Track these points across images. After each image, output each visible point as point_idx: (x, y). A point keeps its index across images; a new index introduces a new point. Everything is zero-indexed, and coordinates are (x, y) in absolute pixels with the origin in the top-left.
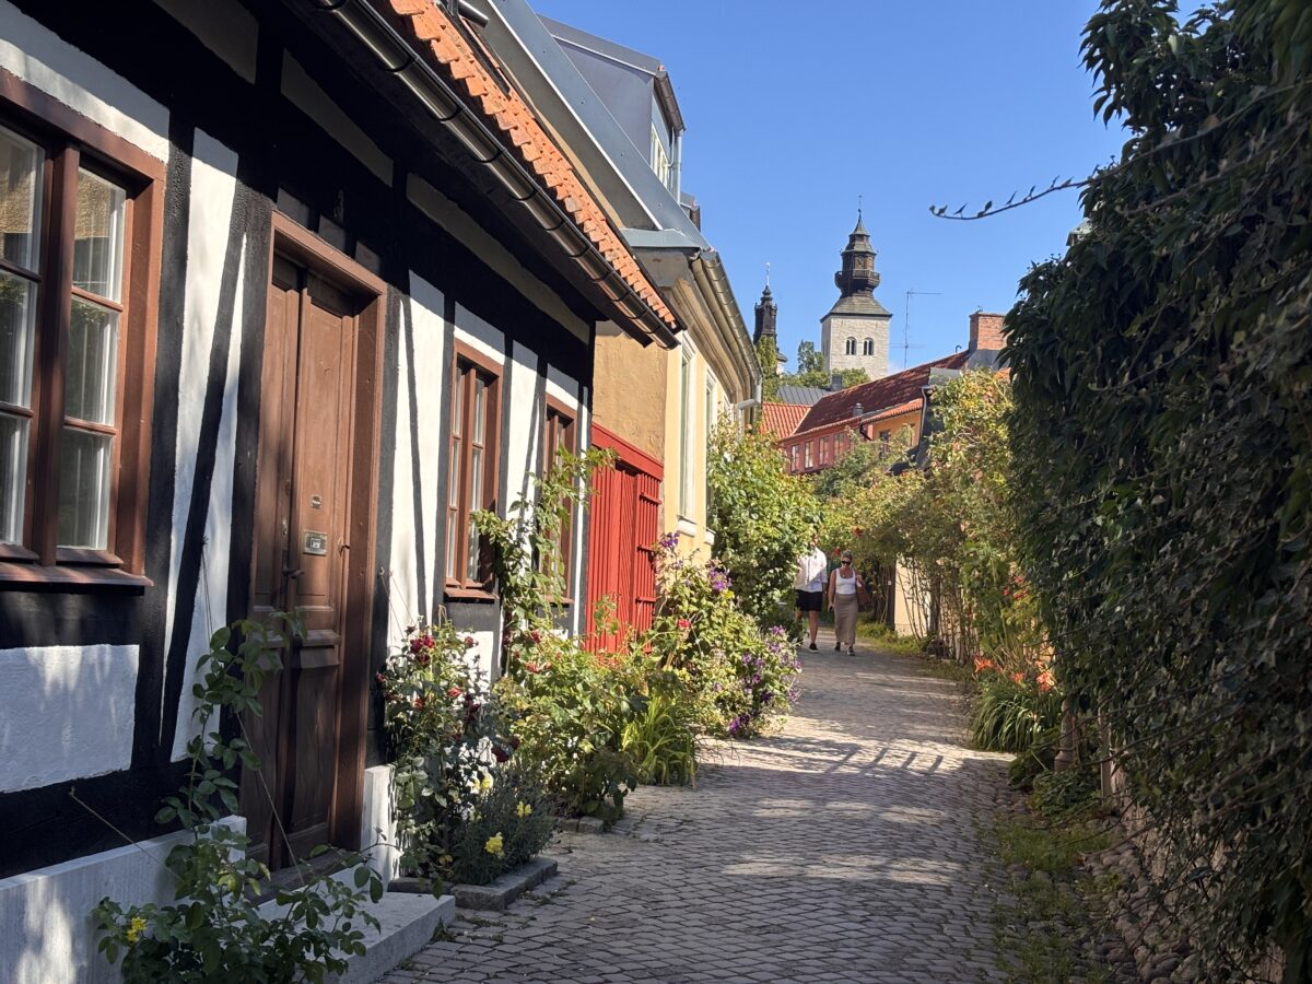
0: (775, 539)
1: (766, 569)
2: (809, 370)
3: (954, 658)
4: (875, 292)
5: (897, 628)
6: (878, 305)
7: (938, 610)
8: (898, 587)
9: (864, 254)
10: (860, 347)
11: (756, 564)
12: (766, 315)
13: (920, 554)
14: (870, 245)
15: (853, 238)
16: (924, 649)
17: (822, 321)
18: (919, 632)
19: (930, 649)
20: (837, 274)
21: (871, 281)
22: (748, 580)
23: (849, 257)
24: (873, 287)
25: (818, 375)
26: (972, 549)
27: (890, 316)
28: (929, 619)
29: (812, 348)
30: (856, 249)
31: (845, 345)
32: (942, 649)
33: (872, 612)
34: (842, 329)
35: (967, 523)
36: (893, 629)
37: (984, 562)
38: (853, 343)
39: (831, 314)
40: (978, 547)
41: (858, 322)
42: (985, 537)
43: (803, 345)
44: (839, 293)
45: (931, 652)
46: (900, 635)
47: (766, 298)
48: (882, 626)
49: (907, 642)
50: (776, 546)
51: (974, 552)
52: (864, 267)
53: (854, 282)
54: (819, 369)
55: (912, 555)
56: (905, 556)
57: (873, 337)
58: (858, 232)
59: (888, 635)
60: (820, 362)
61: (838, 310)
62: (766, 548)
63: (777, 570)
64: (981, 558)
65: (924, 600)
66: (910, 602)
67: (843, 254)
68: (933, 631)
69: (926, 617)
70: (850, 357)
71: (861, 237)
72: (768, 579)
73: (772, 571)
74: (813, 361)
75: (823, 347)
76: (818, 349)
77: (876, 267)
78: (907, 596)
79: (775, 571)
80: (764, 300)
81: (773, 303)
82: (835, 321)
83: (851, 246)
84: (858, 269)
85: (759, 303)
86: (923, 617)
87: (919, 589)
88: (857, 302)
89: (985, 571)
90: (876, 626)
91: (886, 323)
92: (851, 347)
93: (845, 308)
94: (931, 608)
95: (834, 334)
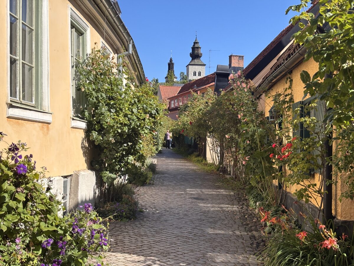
0: (125, 125)
1: (121, 144)
2: (183, 80)
3: (230, 175)
4: (201, 58)
5: (207, 159)
6: (202, 62)
7: (223, 154)
8: (207, 145)
9: (198, 48)
10: (197, 74)
11: (113, 141)
12: (171, 65)
13: (215, 132)
14: (200, 45)
15: (195, 43)
16: (218, 170)
17: (186, 67)
18: (215, 162)
19: (220, 171)
20: (190, 53)
21: (200, 55)
22: (110, 151)
23: (194, 48)
24: (200, 57)
25: (185, 81)
26: (245, 128)
27: (205, 65)
28: (219, 157)
29: (184, 74)
30: (195, 46)
31: (193, 73)
32: (225, 170)
33: (198, 153)
34: (192, 69)
35: (242, 114)
36: (206, 160)
37: (252, 136)
38: (195, 73)
39: (189, 65)
40: (248, 127)
41: (197, 67)
42: (252, 121)
43: (181, 73)
44: (191, 59)
45: (220, 172)
46: (209, 162)
47: (171, 60)
48: (202, 158)
49: (211, 166)
50: (126, 129)
51: (246, 130)
52: (198, 51)
53: (195, 55)
54: (186, 80)
55: (212, 132)
56: (209, 133)
57: (201, 71)
58: (196, 41)
59: (204, 162)
60: (186, 78)
61: (191, 63)
62: (120, 131)
63: (130, 144)
64: (250, 133)
65: (217, 150)
66: (212, 151)
67: (192, 48)
68: (221, 162)
69: (218, 157)
70: (194, 77)
71: (197, 43)
72: (124, 150)
73: (125, 145)
74: (184, 77)
75: (187, 74)
76: (185, 74)
77: (201, 51)
78: (211, 149)
79: (128, 145)
80: (170, 61)
81: (173, 62)
82: (190, 67)
83: (194, 45)
84: (196, 52)
85: (169, 62)
86: (217, 157)
87: (215, 146)
88: (196, 61)
89: (253, 140)
90: (200, 158)
91: (204, 67)
92: (195, 74)
93: (193, 63)
94: (220, 154)
95: (190, 70)
